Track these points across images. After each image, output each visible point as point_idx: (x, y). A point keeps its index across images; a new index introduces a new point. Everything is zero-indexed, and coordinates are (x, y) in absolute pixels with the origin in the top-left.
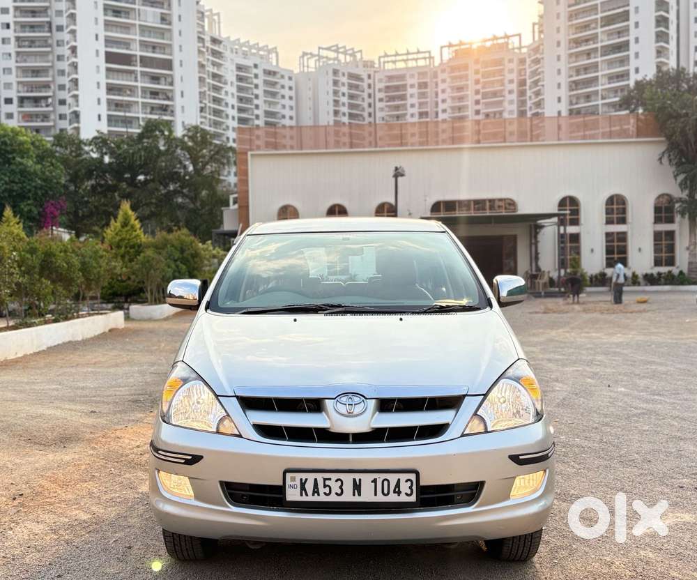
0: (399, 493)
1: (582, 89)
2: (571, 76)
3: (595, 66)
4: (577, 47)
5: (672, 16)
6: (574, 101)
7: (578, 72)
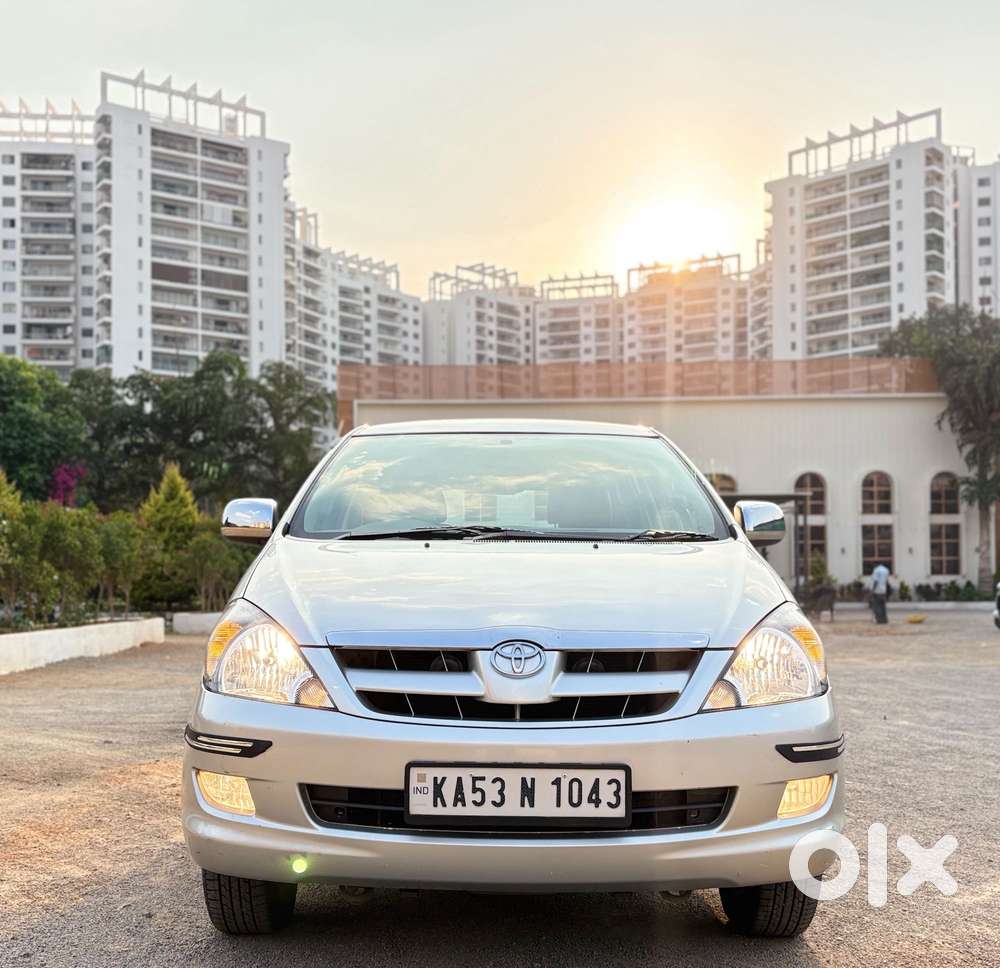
0: (597, 802)
1: (824, 331)
2: (810, 314)
3: (843, 302)
4: (818, 274)
5: (948, 235)
6: (814, 348)
7: (820, 307)
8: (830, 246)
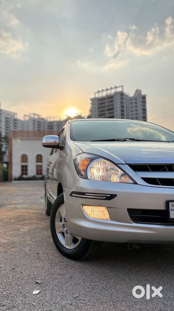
8: (102, 111)
